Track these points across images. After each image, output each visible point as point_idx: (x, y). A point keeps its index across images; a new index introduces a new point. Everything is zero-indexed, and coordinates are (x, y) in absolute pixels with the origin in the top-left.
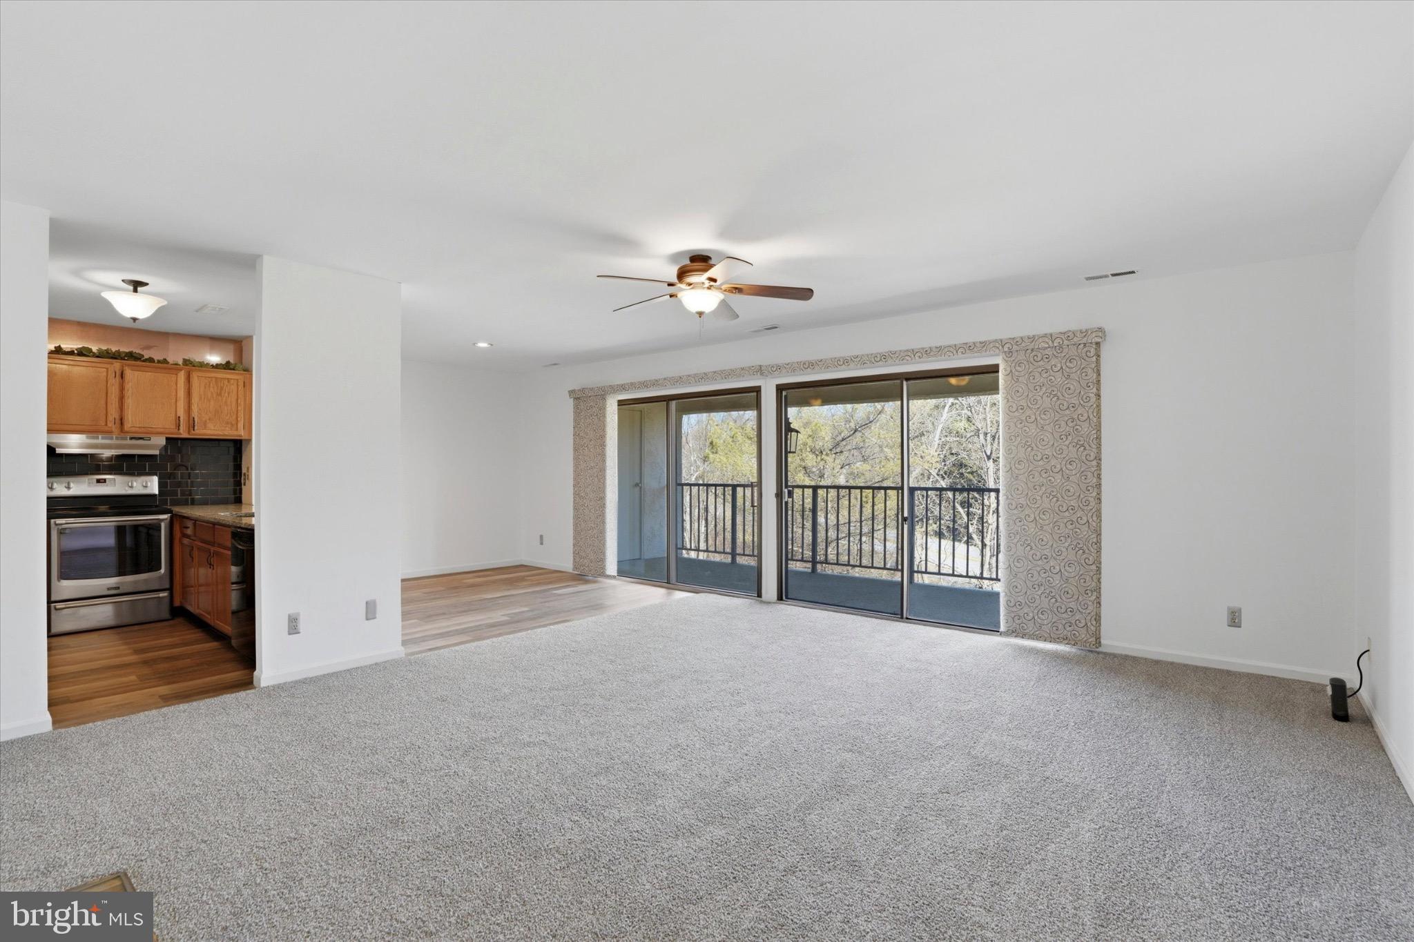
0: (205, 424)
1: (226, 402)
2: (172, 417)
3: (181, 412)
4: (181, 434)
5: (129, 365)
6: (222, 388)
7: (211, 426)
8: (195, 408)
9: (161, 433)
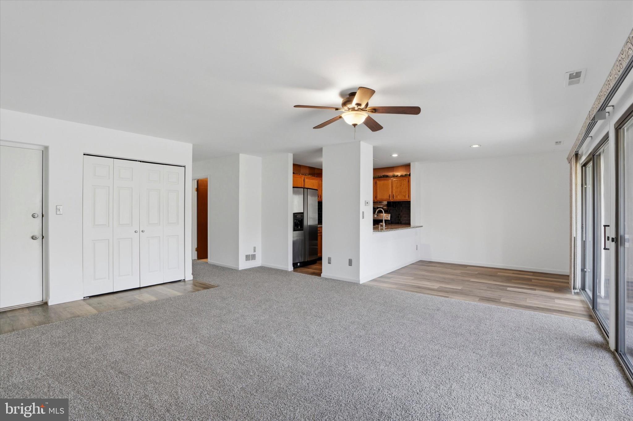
0: (397, 196)
1: (403, 188)
2: (388, 195)
3: (390, 194)
4: (390, 200)
5: (378, 180)
6: (401, 183)
7: (398, 197)
8: (394, 191)
9: (386, 200)
